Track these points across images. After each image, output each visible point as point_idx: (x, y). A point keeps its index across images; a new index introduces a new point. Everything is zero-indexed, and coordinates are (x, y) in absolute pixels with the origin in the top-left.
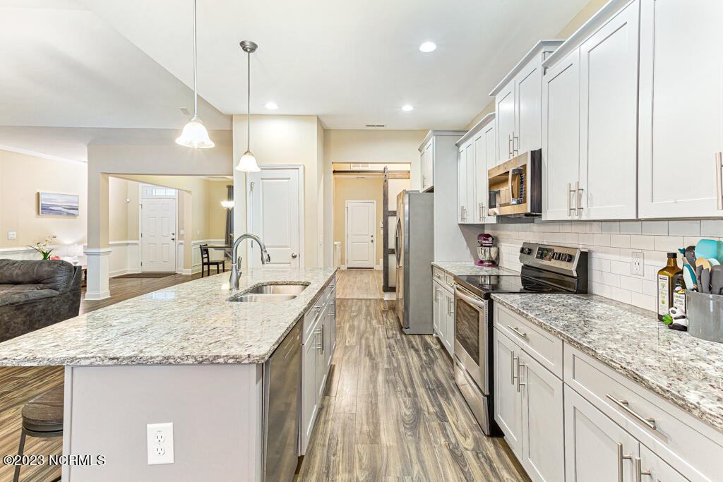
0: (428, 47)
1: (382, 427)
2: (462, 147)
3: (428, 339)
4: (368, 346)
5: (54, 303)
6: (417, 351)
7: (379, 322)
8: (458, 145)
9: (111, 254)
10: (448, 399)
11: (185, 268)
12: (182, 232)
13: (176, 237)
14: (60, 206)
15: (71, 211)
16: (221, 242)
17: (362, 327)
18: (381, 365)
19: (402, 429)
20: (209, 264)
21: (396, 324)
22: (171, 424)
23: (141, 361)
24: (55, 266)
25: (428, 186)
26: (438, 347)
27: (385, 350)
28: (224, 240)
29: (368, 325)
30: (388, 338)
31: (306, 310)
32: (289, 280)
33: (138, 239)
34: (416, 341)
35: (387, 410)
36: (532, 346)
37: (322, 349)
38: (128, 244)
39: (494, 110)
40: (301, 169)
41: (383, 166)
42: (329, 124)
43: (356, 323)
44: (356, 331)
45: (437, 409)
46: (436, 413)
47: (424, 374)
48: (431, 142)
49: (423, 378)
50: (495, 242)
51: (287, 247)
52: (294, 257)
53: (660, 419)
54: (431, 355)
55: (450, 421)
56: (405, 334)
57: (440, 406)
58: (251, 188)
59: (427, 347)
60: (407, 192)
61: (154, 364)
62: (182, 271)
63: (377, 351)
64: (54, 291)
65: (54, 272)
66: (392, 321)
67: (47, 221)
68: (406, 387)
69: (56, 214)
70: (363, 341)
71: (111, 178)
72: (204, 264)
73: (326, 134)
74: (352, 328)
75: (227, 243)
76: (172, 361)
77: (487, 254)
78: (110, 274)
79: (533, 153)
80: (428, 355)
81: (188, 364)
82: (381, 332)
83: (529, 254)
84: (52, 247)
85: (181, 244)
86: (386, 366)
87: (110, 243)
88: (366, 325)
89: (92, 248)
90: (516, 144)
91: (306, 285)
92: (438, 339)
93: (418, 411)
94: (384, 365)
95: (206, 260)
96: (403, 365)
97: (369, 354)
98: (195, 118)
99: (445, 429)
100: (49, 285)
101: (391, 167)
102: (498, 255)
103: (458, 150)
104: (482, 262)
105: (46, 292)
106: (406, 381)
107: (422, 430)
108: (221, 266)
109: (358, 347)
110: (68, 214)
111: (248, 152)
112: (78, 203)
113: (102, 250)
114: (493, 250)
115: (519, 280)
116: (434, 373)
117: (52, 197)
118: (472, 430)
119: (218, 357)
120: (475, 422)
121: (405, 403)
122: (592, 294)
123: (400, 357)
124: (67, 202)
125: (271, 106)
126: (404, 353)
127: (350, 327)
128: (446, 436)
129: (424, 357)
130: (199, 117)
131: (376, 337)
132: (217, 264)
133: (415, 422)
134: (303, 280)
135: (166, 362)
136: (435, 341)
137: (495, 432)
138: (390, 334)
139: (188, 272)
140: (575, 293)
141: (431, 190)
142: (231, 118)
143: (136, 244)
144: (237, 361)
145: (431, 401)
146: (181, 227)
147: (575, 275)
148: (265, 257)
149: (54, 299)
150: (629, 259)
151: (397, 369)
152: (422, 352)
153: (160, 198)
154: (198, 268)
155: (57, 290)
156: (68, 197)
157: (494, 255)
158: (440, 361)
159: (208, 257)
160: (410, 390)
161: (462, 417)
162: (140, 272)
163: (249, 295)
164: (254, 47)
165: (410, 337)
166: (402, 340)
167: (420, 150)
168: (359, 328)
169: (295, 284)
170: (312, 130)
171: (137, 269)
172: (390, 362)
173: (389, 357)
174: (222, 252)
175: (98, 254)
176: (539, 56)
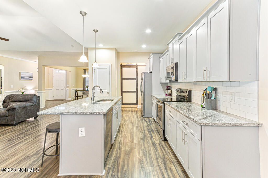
0: (148, 31)
1: (134, 139)
2: (161, 59)
3: (150, 118)
4: (131, 121)
5: (32, 107)
6: (146, 122)
7: (135, 114)
8: (160, 58)
9: (45, 93)
10: (154, 133)
11: (69, 98)
12: (68, 85)
13: (66, 87)
14: (27, 77)
15: (30, 78)
16: (81, 89)
17: (130, 116)
18: (135, 126)
19: (140, 140)
20: (78, 96)
21: (141, 114)
22: (84, 128)
23: (78, 113)
24: (33, 96)
25: (151, 71)
26: (153, 120)
27: (137, 122)
28: (82, 88)
29: (132, 115)
30: (138, 118)
31: (114, 105)
32: (108, 99)
33: (52, 88)
34: (147, 119)
35: (136, 136)
36: (172, 114)
37: (118, 118)
38: (49, 90)
39: (168, 49)
40: (110, 65)
41: (136, 63)
42: (119, 50)
43: (128, 114)
44: (128, 116)
45: (150, 135)
46: (150, 136)
47: (148, 127)
48: (151, 57)
49: (147, 128)
50: (171, 88)
51: (106, 90)
52: (108, 93)
53: (189, 123)
54: (151, 123)
55: (154, 138)
56: (143, 117)
57: (151, 135)
58: (94, 71)
59: (150, 120)
60: (144, 73)
61: (81, 114)
62: (68, 99)
63: (134, 122)
64: (33, 104)
65: (32, 98)
66: (139, 114)
67: (23, 81)
68: (142, 130)
69: (26, 79)
70: (130, 119)
71: (45, 67)
72: (76, 96)
73: (118, 54)
74: (126, 116)
75: (83, 89)
76: (85, 113)
77: (168, 92)
78: (45, 100)
79: (176, 63)
80: (150, 123)
81: (88, 114)
82: (136, 117)
83: (178, 91)
84: (24, 90)
85: (68, 89)
86: (137, 125)
87: (45, 89)
88: (131, 115)
89: (39, 91)
90: (173, 60)
91: (112, 100)
92: (154, 119)
93: (145, 136)
94: (136, 125)
95: (77, 95)
96: (142, 125)
97: (132, 122)
98: (83, 54)
99: (152, 139)
100: (31, 102)
101: (138, 64)
102: (171, 92)
103: (160, 59)
104: (167, 94)
105: (30, 104)
106: (142, 129)
107: (145, 140)
108: (82, 97)
109: (128, 121)
110: (30, 79)
111: (96, 62)
112: (33, 75)
113: (43, 91)
114: (170, 91)
115: (176, 99)
116: (151, 127)
117: (24, 73)
118: (159, 140)
119: (95, 112)
120: (160, 138)
121: (141, 134)
122: (192, 102)
123: (141, 123)
124: (29, 75)
125: (101, 46)
126: (142, 122)
127: (126, 115)
128: (152, 141)
129: (148, 123)
130: (84, 54)
131: (134, 118)
132: (80, 96)
133: (144, 138)
134: (112, 99)
135: (83, 114)
136: (152, 119)
137: (165, 140)
138: (139, 117)
139: (70, 99)
140: (187, 102)
141: (152, 72)
142: (88, 49)
143: (52, 89)
144: (99, 114)
145: (149, 133)
146: (67, 83)
147: (187, 97)
148: (102, 92)
149: (33, 106)
150: (198, 92)
151: (140, 126)
152: (148, 122)
153: (60, 74)
154: (73, 98)
155: (33, 103)
156: (29, 73)
157: (170, 92)
158: (153, 124)
159: (77, 94)
160: (143, 131)
161: (157, 137)
162: (53, 99)
163: (97, 103)
164: (97, 31)
165: (145, 118)
166: (142, 118)
167: (149, 59)
168: (129, 116)
169: (110, 100)
170: (114, 53)
171: (52, 98)
172: (138, 124)
173: (138, 123)
174: (82, 92)
175: (42, 93)
176: (177, 37)
